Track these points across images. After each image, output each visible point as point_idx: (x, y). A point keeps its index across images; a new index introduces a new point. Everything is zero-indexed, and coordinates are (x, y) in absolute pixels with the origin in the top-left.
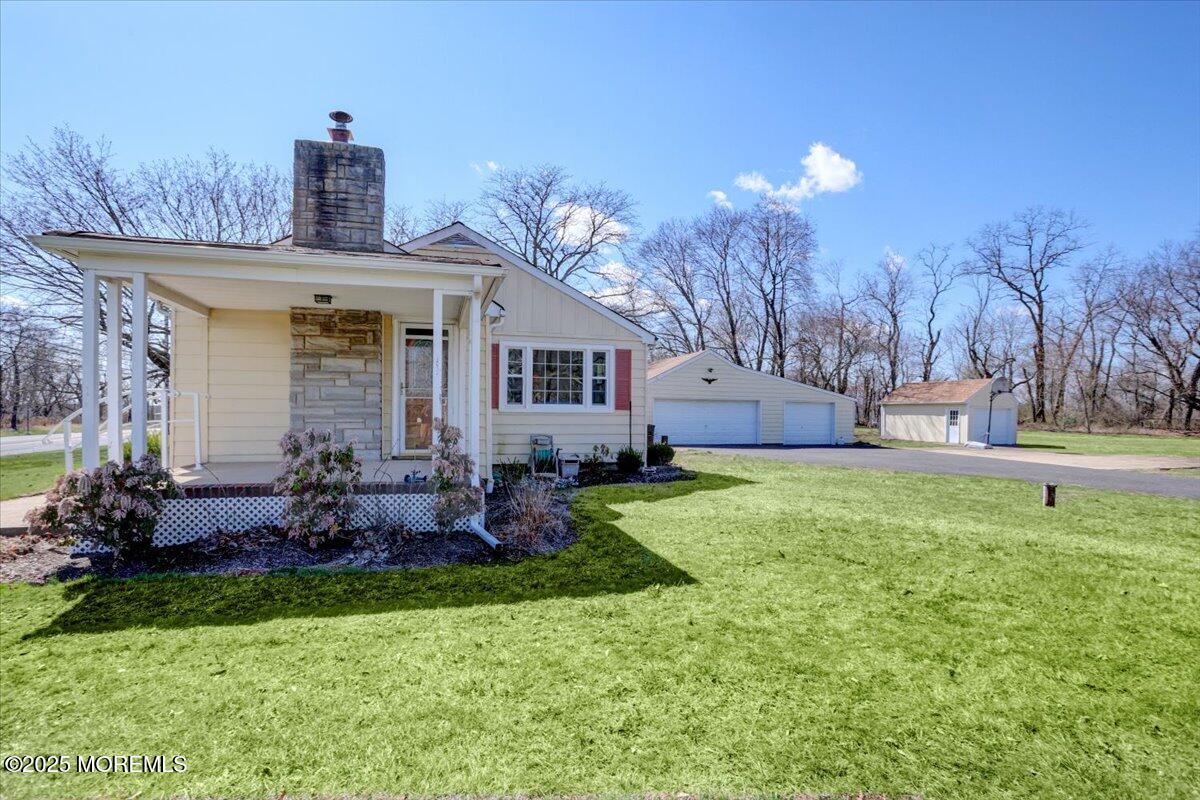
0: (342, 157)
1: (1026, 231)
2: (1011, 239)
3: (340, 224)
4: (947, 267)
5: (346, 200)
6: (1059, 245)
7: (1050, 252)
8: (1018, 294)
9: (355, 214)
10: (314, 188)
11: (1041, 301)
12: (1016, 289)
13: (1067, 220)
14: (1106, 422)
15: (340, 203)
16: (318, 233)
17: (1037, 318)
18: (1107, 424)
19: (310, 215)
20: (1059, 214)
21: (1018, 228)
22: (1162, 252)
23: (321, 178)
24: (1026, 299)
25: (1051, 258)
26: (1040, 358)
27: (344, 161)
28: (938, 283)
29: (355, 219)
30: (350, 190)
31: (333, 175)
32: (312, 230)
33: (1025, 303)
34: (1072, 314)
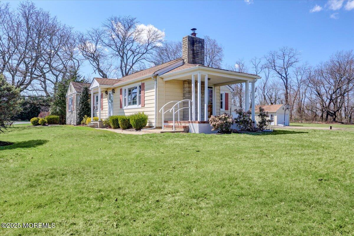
0: (197, 41)
1: (282, 55)
2: (278, 57)
3: (197, 59)
4: (260, 66)
5: (198, 52)
6: (293, 60)
7: (290, 62)
8: (280, 76)
9: (200, 56)
10: (192, 49)
11: (287, 79)
12: (280, 74)
13: (294, 52)
14: (306, 120)
15: (197, 53)
16: (193, 61)
17: (286, 84)
18: (307, 120)
19: (191, 56)
20: (292, 49)
21: (280, 53)
22: (320, 65)
23: (193, 46)
24: (283, 78)
25: (290, 64)
26: (287, 98)
27: (198, 42)
28: (257, 71)
29: (200, 57)
30: (199, 50)
31: (196, 46)
32: (192, 60)
33: (282, 79)
34: (293, 83)
